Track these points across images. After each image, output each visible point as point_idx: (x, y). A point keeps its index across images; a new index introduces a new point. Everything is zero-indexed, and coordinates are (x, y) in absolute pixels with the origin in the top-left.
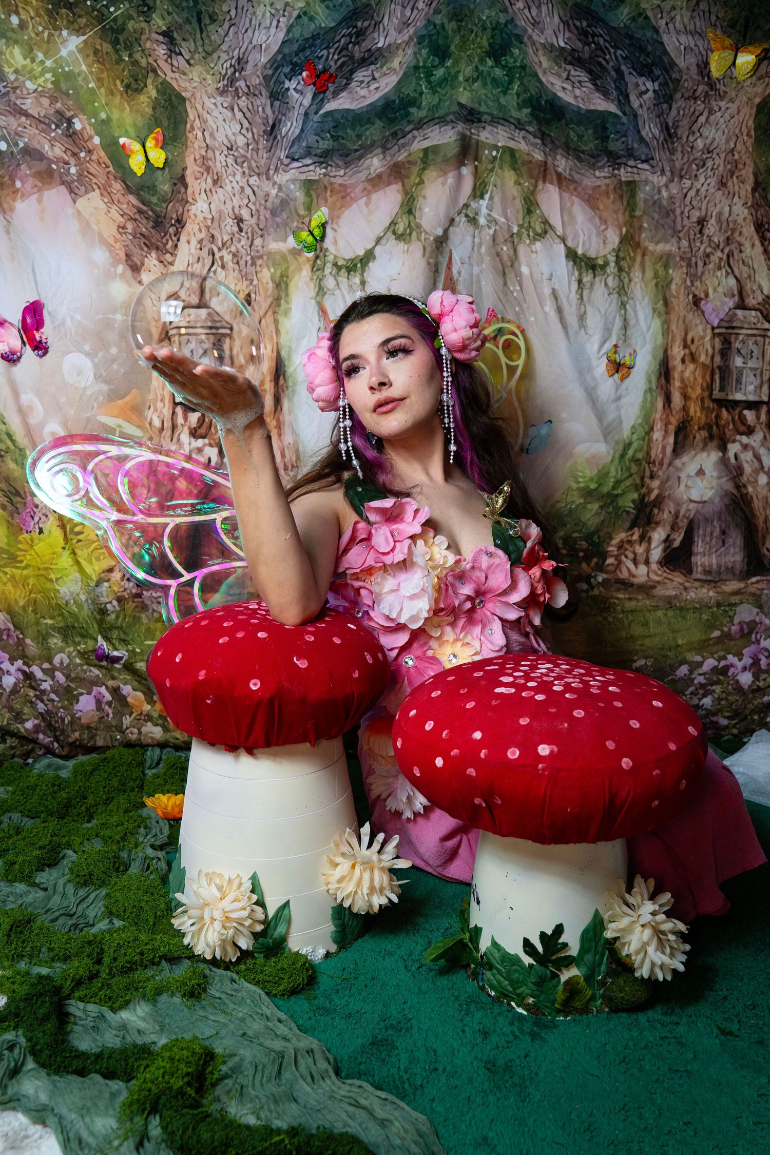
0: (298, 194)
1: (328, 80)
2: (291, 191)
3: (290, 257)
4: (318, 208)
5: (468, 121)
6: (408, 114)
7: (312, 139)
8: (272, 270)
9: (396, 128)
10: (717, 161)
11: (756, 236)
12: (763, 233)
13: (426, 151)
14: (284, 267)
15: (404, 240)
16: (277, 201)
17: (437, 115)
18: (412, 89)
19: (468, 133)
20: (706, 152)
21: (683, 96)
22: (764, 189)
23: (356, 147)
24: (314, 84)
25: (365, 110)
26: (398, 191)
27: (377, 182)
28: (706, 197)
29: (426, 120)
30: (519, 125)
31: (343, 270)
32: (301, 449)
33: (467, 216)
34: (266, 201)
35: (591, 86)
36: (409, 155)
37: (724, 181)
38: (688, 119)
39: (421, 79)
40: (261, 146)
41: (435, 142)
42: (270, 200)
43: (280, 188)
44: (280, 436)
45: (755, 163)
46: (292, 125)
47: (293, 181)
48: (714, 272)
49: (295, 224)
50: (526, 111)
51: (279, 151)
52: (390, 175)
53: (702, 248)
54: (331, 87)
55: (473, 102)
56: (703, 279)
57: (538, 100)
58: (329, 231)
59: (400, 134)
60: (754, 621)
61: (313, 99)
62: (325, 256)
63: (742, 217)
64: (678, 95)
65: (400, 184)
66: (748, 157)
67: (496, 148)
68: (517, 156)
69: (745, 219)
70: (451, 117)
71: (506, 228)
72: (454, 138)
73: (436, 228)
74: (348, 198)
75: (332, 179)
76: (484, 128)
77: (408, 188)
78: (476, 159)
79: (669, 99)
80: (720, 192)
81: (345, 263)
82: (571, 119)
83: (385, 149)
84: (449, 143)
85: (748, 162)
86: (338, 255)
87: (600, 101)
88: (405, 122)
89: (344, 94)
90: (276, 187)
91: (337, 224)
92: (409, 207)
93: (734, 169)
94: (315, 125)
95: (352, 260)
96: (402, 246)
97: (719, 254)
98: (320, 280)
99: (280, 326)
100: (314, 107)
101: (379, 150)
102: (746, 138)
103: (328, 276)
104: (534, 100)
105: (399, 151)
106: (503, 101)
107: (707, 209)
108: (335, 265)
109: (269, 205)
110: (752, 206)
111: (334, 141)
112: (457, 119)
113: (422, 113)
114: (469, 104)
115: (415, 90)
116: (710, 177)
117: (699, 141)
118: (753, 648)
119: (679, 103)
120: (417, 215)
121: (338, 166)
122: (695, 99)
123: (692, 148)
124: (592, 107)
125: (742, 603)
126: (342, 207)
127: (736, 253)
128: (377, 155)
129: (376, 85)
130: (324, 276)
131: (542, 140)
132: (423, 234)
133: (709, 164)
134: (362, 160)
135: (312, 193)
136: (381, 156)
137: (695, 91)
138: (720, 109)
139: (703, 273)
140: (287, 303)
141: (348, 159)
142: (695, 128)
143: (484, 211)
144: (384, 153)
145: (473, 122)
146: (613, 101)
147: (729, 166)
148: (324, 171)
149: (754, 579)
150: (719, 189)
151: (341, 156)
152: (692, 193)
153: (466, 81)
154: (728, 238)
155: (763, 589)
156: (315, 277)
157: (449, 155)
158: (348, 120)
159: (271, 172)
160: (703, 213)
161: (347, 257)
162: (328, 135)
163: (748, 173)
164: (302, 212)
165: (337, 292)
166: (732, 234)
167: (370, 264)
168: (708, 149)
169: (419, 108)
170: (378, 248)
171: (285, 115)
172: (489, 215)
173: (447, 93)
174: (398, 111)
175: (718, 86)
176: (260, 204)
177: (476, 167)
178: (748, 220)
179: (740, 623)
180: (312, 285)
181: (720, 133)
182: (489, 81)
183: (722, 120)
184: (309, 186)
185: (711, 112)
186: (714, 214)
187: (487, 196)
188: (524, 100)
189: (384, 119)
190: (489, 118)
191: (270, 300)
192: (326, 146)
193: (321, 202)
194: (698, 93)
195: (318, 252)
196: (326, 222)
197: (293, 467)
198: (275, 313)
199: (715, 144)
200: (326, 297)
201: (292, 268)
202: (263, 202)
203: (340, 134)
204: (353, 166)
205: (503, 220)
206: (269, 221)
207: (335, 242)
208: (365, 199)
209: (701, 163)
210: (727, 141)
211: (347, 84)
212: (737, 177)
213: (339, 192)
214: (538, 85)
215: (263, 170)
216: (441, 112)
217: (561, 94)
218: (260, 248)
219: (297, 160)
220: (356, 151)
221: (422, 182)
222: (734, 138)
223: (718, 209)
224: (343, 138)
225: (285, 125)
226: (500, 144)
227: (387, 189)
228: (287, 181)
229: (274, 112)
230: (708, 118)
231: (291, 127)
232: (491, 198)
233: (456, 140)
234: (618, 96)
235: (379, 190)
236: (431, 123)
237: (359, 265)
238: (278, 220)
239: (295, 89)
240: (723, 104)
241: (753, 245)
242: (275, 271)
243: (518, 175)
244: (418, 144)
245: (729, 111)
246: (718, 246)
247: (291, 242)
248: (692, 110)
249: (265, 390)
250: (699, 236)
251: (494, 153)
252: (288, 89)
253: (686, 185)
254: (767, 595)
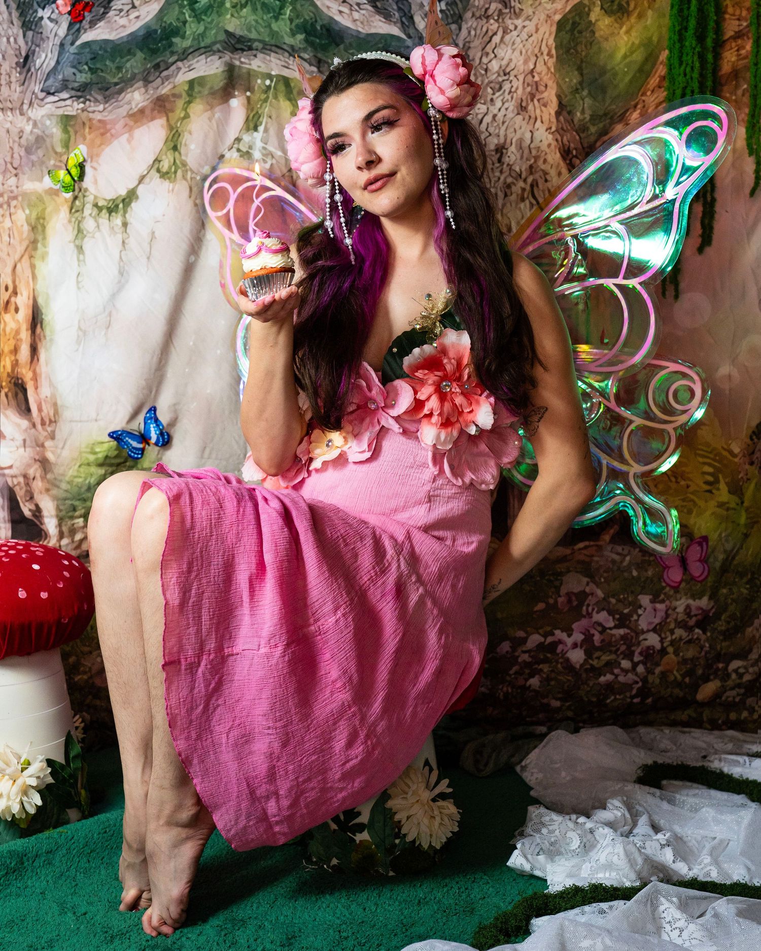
0: (54, 130)
1: (84, 9)
2: (47, 127)
3: (46, 198)
4: (76, 146)
5: (237, 49)
6: (171, 45)
7: (69, 71)
8: (27, 212)
9: (159, 60)
10: (515, 83)
11: (562, 163)
12: (571, 160)
13: (191, 83)
14: (40, 209)
15: (169, 179)
16: (32, 138)
17: (202, 45)
18: (175, 17)
19: (237, 63)
20: (502, 74)
21: (473, 15)
22: (569, 113)
23: (116, 80)
24: (70, 13)
25: (125, 40)
26: (162, 126)
27: (139, 117)
28: (503, 123)
29: (191, 50)
30: (293, 52)
31: (104, 211)
32: (59, 403)
33: (239, 150)
34: (20, 138)
35: (370, 8)
36: (174, 87)
37: (524, 104)
38: (480, 40)
39: (184, 7)
40: (13, 79)
41: (201, 74)
42: (25, 137)
43: (35, 124)
44: (36, 388)
45: (558, 84)
46: (46, 56)
47: (50, 116)
48: (517, 204)
49: (52, 162)
50: (300, 37)
51: (33, 84)
52: (153, 110)
53: (502, 178)
54: (88, 16)
55: (241, 29)
56: (505, 211)
57: (313, 25)
58: (88, 169)
59: (163, 66)
60: (584, 591)
61: (69, 29)
62: (84, 196)
63: (545, 143)
64: (469, 14)
65: (165, 118)
66: (550, 79)
67: (270, 77)
68: (292, 85)
69: (549, 145)
70: (218, 46)
71: (283, 162)
72: (221, 69)
73: (203, 167)
74: (108, 134)
75: (91, 115)
76: (255, 56)
77: (172, 123)
78: (249, 90)
79: (458, 19)
80: (520, 117)
81: (106, 204)
82: (350, 44)
83: (147, 82)
84: (215, 74)
85: (550, 83)
86: (98, 195)
87: (381, 24)
88: (168, 53)
89: (101, 24)
90: (31, 123)
91: (97, 162)
92: (174, 144)
93: (534, 91)
94: (72, 57)
95: (114, 200)
96: (166, 184)
97: (521, 184)
98: (79, 222)
99: (36, 271)
100: (70, 38)
101: (141, 83)
102: (546, 58)
103: (88, 218)
104: (309, 26)
105: (163, 83)
106: (275, 26)
107: (506, 136)
108: (96, 205)
109: (23, 141)
110: (557, 130)
111: (92, 74)
112: (225, 49)
113: (187, 43)
114: (239, 32)
115: (178, 19)
116: (507, 100)
117: (494, 62)
118: (584, 622)
119: (470, 24)
120: (182, 151)
121: (96, 100)
122: (488, 17)
123: (486, 70)
124: (373, 31)
125: (568, 571)
126: (101, 144)
127: (541, 182)
128: (139, 88)
129: (136, 14)
130: (83, 218)
131: (318, 68)
132: (189, 173)
133: (507, 86)
134: (123, 95)
135: (69, 129)
136: (143, 90)
137: (487, 10)
138: (516, 27)
139: (504, 205)
140: (44, 246)
141: (107, 93)
142: (489, 49)
143: (259, 144)
144: (145, 86)
145: (243, 50)
146: (395, 23)
147: (529, 89)
148: (82, 105)
149: (581, 545)
150: (518, 114)
151: (100, 89)
152: (488, 119)
153: (234, 7)
154: (531, 167)
155: (593, 556)
156: (73, 220)
157: (216, 88)
158: (106, 51)
159: (25, 107)
160: (502, 140)
161: (109, 198)
162: (86, 67)
163: (550, 95)
164: (59, 149)
165: (97, 235)
166: (535, 162)
167: (133, 205)
168: (504, 71)
169: (183, 37)
170: (141, 186)
171: (38, 46)
172: (264, 148)
173: (213, 20)
174: (160, 42)
175: (513, 4)
176: (14, 141)
177: (248, 98)
178: (553, 147)
179: (569, 595)
180: (71, 228)
181: (517, 53)
182: (259, 7)
183: (518, 40)
184: (67, 121)
185: (506, 31)
186: (514, 141)
187: (261, 129)
188: (297, 26)
189: (145, 50)
190: (260, 46)
191: (25, 244)
192: (83, 80)
193: (80, 139)
194: (490, 12)
195: (76, 193)
196: (85, 160)
197: (51, 421)
198: (31, 257)
199: (512, 66)
200: (86, 239)
201: (48, 210)
202: (17, 139)
203: (98, 66)
204: (113, 100)
205: (280, 153)
206: (24, 160)
207: (96, 182)
208: (126, 136)
209: (497, 86)
210: (526, 62)
211: (105, 13)
212: (538, 100)
213: (99, 128)
214: (311, 8)
215: (18, 105)
216: (208, 41)
217: (338, 18)
218: (14, 188)
219: (53, 94)
220: (116, 84)
221: (187, 116)
222: (533, 59)
223: (518, 135)
224: (102, 71)
225: (39, 57)
226: (273, 73)
227: (151, 124)
228: (42, 116)
229: (27, 43)
230: (502, 38)
231: (46, 59)
232: (266, 130)
233: (223, 71)
234: (401, 17)
235: (143, 125)
236: (196, 53)
237: (121, 206)
238: (34, 158)
239: (49, 18)
240: (519, 22)
241: (560, 174)
242: (31, 214)
243: (293, 105)
244: (183, 75)
245: (526, 30)
246: (520, 176)
247: (47, 182)
248: (484, 29)
249: (21, 340)
250: (497, 165)
251: (268, 82)
252: (42, 18)
253: (481, 111)
254: (597, 562)
